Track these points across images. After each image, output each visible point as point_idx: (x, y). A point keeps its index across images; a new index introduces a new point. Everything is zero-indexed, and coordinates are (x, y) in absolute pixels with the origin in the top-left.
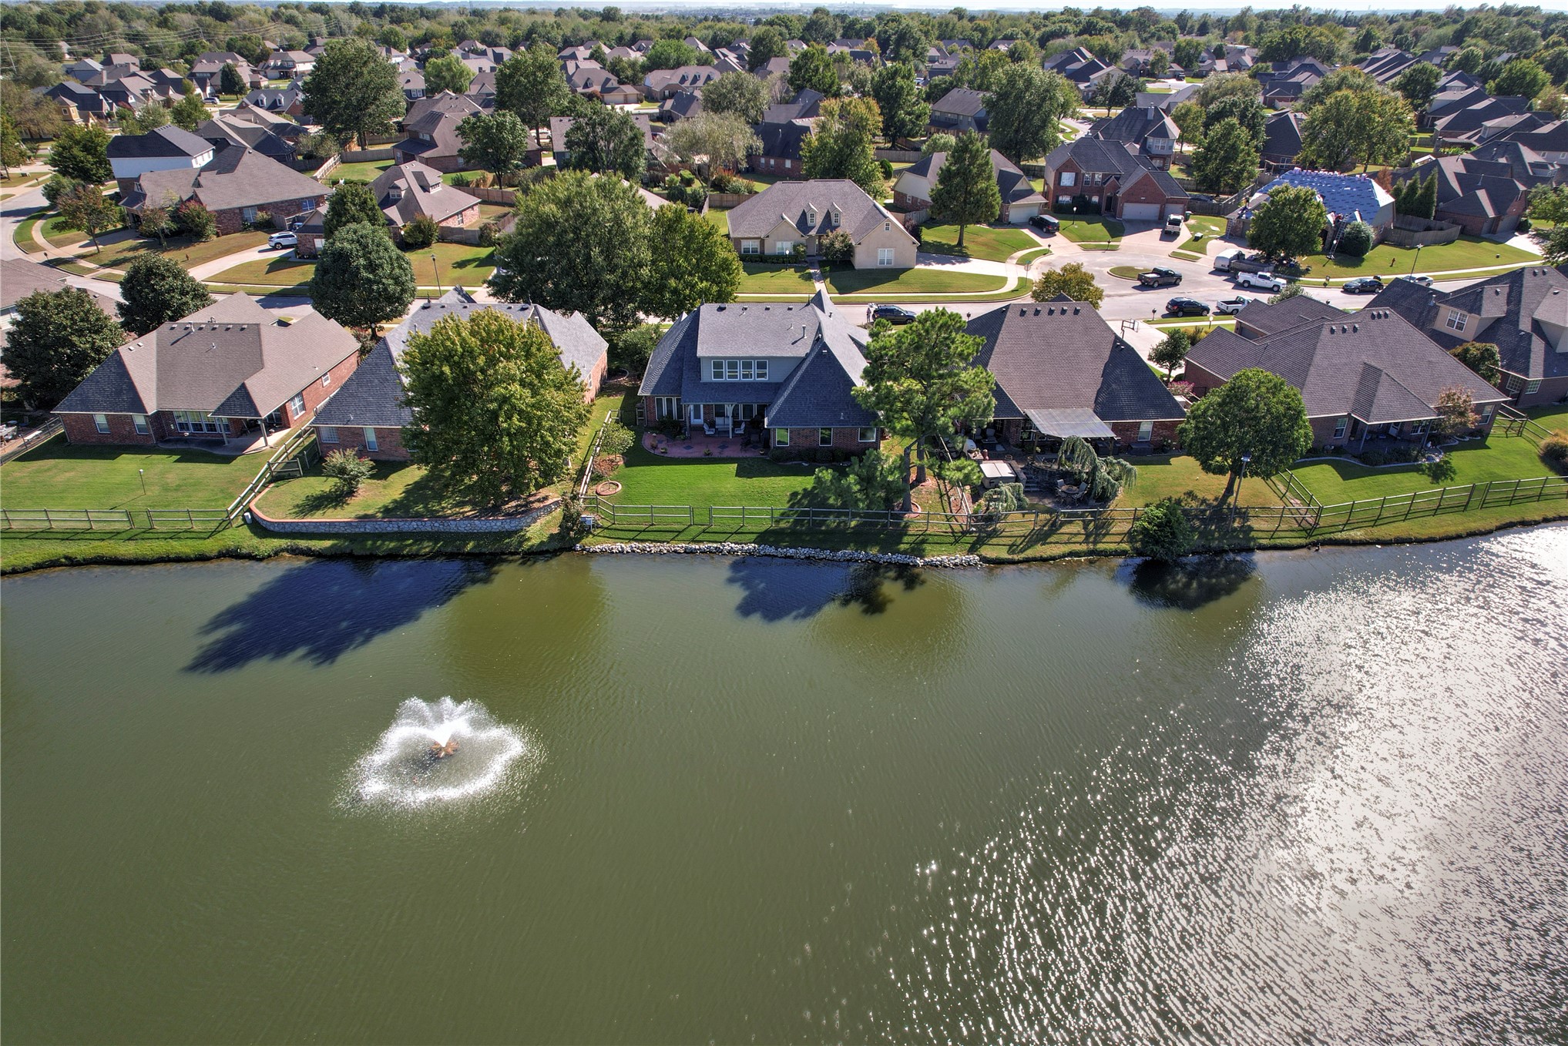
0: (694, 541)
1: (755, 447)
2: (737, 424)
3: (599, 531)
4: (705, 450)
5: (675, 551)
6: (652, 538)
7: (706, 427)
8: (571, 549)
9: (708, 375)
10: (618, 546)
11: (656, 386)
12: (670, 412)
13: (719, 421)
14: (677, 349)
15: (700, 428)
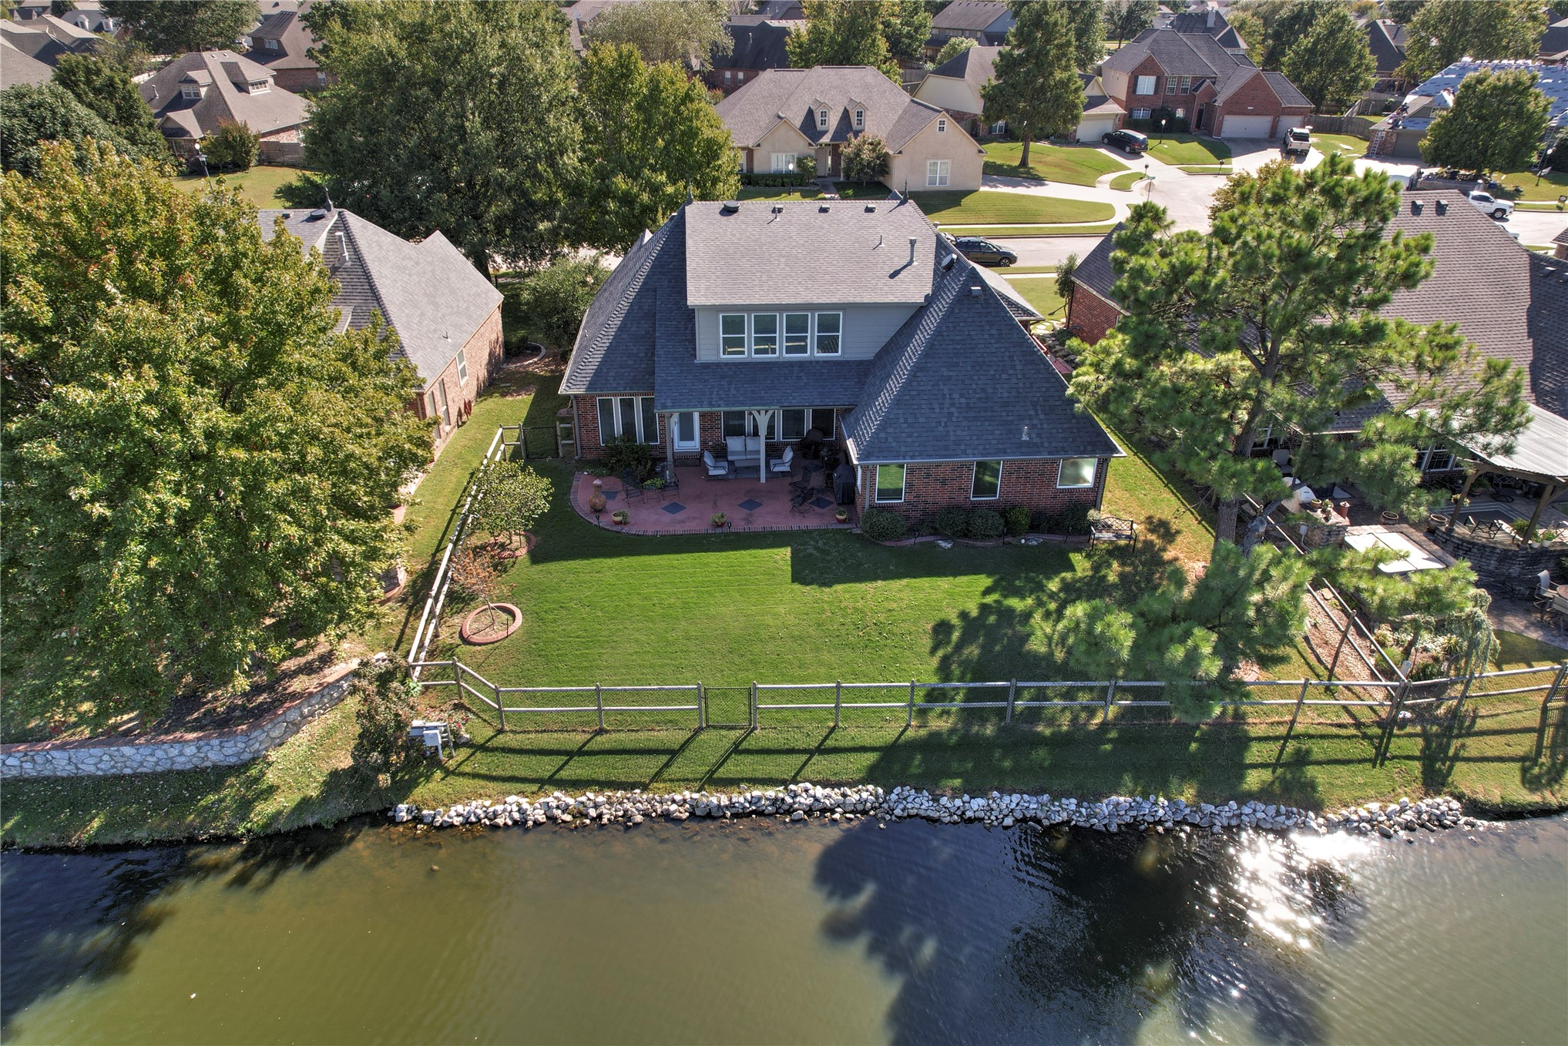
0: (712, 780)
1: (821, 503)
2: (774, 451)
3: (462, 754)
4: (715, 516)
5: (666, 816)
6: (601, 774)
7: (708, 459)
8: (382, 817)
9: (710, 347)
10: (512, 804)
11: (598, 373)
12: (629, 426)
13: (734, 444)
14: (640, 294)
15: (693, 462)
